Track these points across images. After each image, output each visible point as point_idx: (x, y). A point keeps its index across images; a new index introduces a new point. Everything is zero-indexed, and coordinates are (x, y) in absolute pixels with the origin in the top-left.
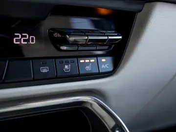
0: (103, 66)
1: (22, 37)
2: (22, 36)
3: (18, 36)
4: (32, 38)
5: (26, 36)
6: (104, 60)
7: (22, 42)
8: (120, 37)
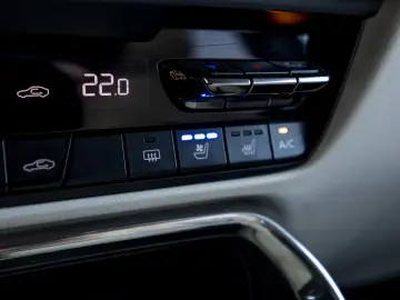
0: (282, 145)
1: (99, 82)
2: (101, 79)
3: (92, 80)
4: (123, 84)
5: (108, 79)
6: (283, 130)
7: (101, 93)
8: (326, 79)
